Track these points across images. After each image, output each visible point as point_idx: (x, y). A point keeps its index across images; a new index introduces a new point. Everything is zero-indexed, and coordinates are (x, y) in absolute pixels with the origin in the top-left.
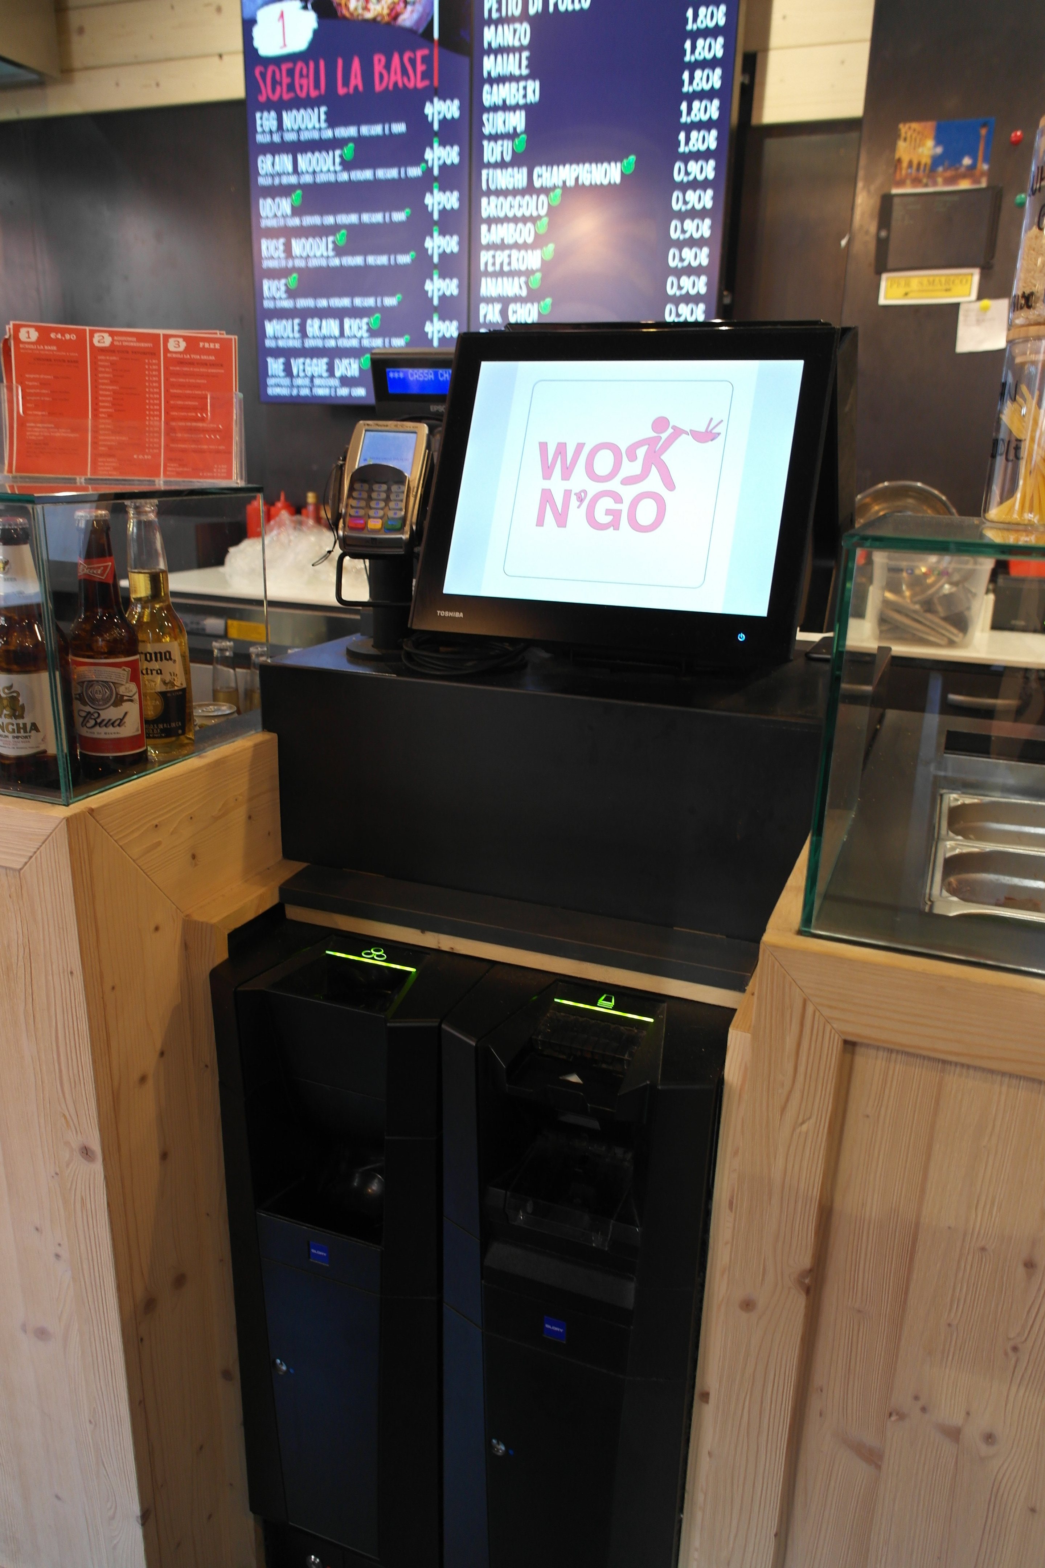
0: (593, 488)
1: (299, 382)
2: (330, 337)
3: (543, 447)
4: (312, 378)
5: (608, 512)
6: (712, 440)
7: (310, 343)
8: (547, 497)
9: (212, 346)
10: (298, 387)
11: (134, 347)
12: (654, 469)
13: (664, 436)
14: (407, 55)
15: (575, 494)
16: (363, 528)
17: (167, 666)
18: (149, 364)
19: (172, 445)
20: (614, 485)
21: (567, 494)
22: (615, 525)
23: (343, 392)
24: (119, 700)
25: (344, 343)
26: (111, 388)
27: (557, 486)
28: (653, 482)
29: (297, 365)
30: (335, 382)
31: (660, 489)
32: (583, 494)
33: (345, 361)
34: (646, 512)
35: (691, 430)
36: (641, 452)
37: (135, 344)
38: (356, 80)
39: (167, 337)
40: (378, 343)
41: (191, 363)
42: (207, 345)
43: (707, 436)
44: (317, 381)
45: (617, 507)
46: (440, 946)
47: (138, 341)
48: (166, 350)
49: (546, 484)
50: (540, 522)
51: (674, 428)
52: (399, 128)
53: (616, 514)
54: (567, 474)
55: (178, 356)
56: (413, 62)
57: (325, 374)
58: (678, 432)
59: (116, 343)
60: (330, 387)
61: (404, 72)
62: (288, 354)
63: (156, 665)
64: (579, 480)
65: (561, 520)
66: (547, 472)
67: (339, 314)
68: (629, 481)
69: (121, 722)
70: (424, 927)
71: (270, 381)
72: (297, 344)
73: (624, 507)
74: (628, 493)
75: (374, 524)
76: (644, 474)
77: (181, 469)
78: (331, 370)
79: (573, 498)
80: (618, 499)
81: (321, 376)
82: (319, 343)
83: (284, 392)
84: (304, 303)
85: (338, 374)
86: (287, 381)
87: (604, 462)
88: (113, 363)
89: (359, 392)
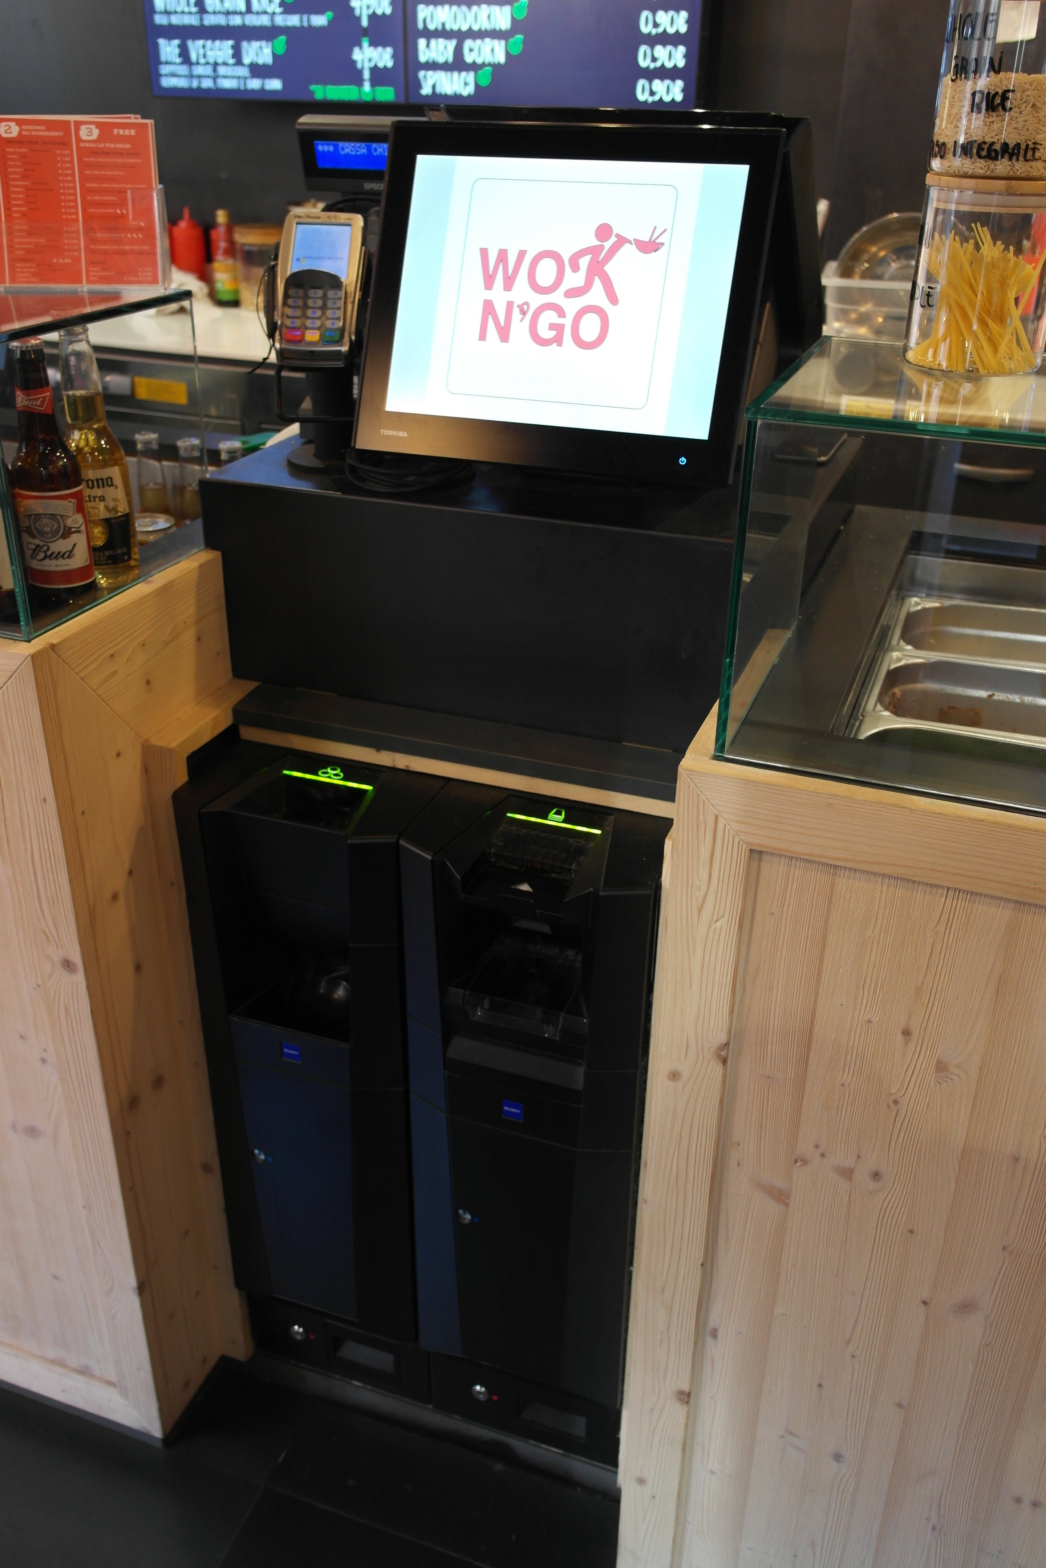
0: (536, 300)
1: (199, 70)
2: (235, 13)
3: (484, 252)
4: (216, 64)
5: (552, 327)
6: (655, 251)
7: (210, 20)
8: (489, 308)
9: (127, 132)
10: (199, 77)
11: (43, 136)
12: (597, 279)
13: (608, 245)
15: (518, 306)
16: (301, 340)
17: (109, 492)
18: (62, 155)
19: (92, 247)
20: (556, 297)
21: (510, 305)
22: (558, 340)
23: (255, 84)
24: (67, 533)
25: (252, 21)
26: (22, 183)
27: (499, 296)
28: (597, 295)
29: (195, 48)
30: (243, 72)
31: (604, 303)
32: (525, 307)
33: (255, 44)
34: (590, 327)
35: (635, 240)
36: (584, 262)
37: (44, 134)
39: (78, 124)
40: (294, 20)
41: (106, 153)
42: (121, 132)
43: (649, 247)
44: (222, 70)
45: (560, 321)
46: (395, 763)
47: (48, 130)
48: (79, 139)
49: (488, 295)
50: (483, 336)
51: (617, 235)
53: (558, 328)
54: (509, 284)
55: (92, 145)
57: (231, 61)
58: (622, 241)
59: (24, 133)
60: (239, 78)
62: (184, 34)
63: (98, 492)
64: (521, 291)
65: (504, 334)
66: (489, 281)
68: (572, 293)
69: (70, 554)
70: (379, 745)
71: (164, 69)
72: (193, 21)
73: (568, 322)
74: (572, 306)
75: (312, 336)
76: (586, 288)
77: (104, 274)
78: (237, 55)
79: (516, 312)
80: (561, 313)
81: (225, 64)
82: (221, 20)
83: (182, 83)
85: (247, 61)
86: (183, 70)
87: (546, 272)
88: (23, 156)
89: (275, 84)
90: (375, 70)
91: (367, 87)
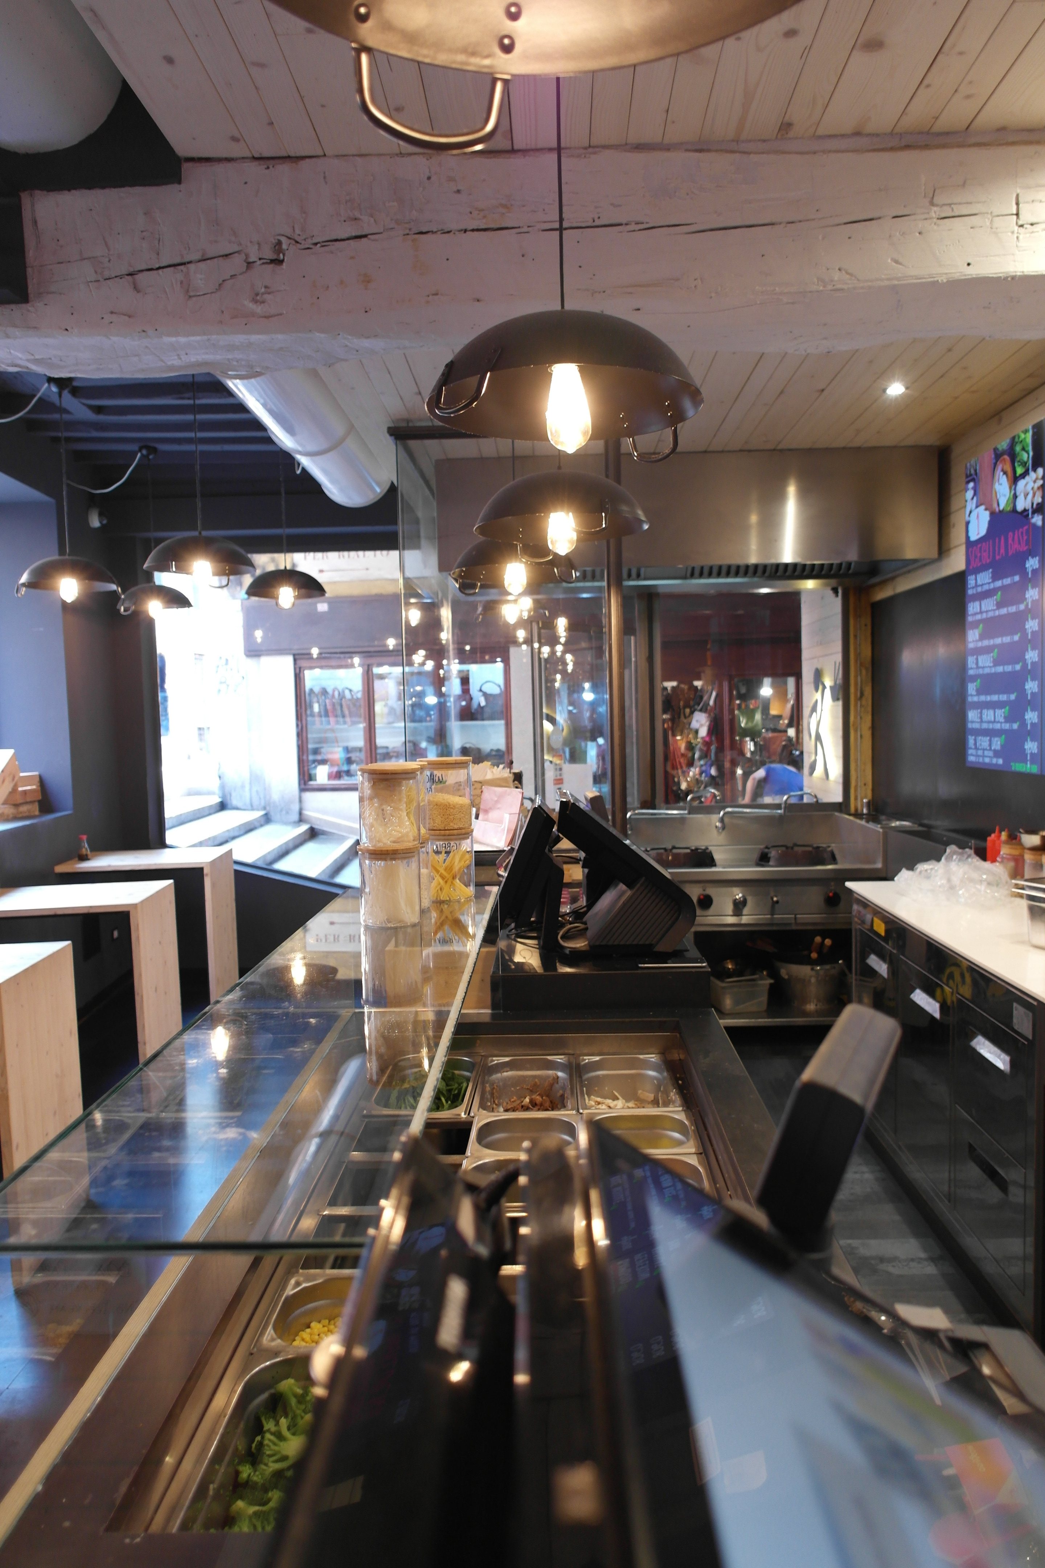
1: (980, 752)
2: (991, 722)
4: (984, 750)
7: (985, 726)
10: (981, 757)
14: (1021, 530)
23: (994, 761)
25: (996, 726)
29: (979, 741)
30: (991, 754)
33: (996, 739)
38: (1002, 551)
40: (1007, 726)
44: (986, 753)
52: (1017, 578)
56: (1022, 533)
57: (988, 748)
60: (991, 757)
61: (1020, 543)
62: (976, 733)
67: (993, 705)
71: (970, 752)
72: (980, 726)
78: (990, 745)
81: (986, 749)
82: (987, 726)
83: (974, 759)
84: (983, 698)
85: (993, 748)
86: (976, 752)
89: (1000, 761)
90: (1032, 754)
91: (1029, 766)
